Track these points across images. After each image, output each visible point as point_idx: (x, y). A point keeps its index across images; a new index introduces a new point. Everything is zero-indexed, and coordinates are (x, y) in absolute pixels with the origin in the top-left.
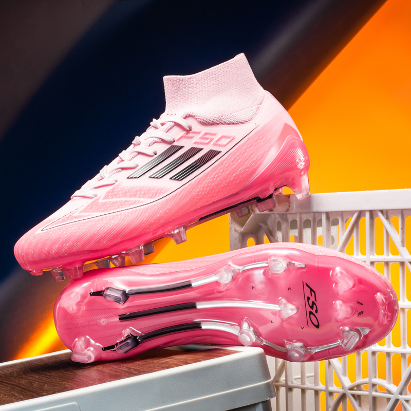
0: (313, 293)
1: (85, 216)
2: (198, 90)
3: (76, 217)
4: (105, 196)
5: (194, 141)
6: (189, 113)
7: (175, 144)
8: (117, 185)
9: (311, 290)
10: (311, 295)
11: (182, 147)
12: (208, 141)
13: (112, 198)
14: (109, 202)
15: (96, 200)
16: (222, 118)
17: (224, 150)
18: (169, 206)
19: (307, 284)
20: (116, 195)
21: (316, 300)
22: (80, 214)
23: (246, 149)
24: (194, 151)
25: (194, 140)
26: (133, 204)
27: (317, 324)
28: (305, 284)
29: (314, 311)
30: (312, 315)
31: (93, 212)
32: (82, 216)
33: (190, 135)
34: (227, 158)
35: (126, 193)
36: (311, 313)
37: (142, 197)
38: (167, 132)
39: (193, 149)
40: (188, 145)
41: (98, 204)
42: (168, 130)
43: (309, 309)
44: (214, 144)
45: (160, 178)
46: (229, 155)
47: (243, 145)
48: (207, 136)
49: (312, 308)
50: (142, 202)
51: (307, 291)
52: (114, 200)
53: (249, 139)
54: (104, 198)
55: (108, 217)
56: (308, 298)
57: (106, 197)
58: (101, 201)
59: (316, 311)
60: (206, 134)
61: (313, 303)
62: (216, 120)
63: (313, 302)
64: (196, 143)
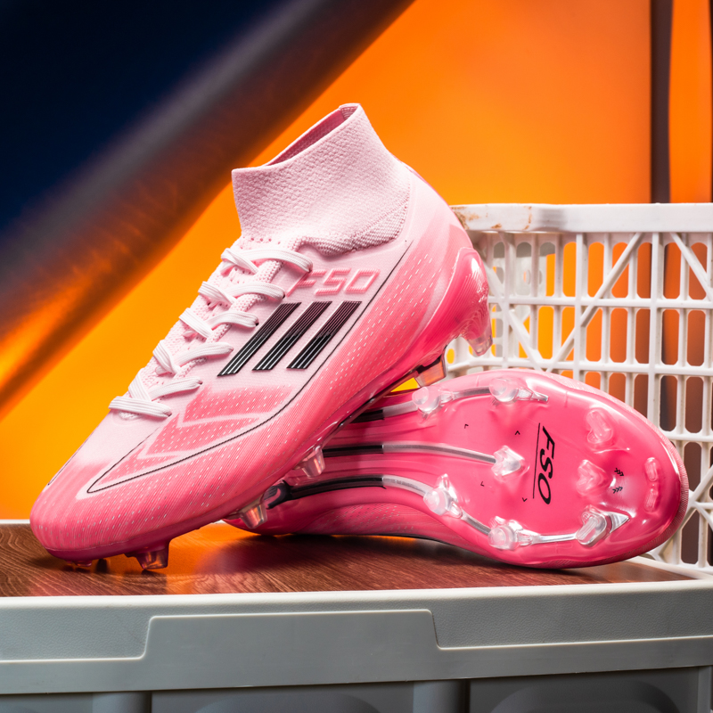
0: (551, 445)
1: (162, 460)
2: (302, 189)
3: (147, 463)
4: (187, 414)
5: (317, 291)
6: (304, 239)
7: (286, 301)
8: (203, 391)
9: (550, 439)
10: (548, 448)
11: (297, 305)
12: (338, 287)
13: (200, 417)
14: (197, 426)
15: (171, 423)
16: (356, 238)
17: (365, 299)
18: (298, 420)
19: (544, 430)
20: (204, 411)
21: (553, 457)
22: (151, 456)
23: (399, 289)
24: (317, 309)
25: (317, 289)
26: (239, 427)
27: (547, 497)
28: (541, 427)
29: (546, 474)
30: (542, 481)
31: (173, 450)
32: (157, 461)
33: (310, 281)
34: (372, 312)
35: (222, 405)
36: (541, 476)
37: (250, 411)
38: (271, 280)
39: (315, 305)
40: (306, 300)
41: (177, 431)
42: (273, 278)
43: (540, 470)
44: (349, 292)
45: (272, 368)
46: (375, 307)
47: (393, 284)
48: (335, 279)
49: (545, 468)
50: (253, 421)
51: (544, 438)
52: (205, 421)
53: (402, 270)
54: (186, 420)
55: (202, 458)
56: (542, 452)
57: (188, 417)
58: (181, 425)
59: (550, 475)
60: (335, 274)
61: (548, 461)
62: (348, 245)
63: (548, 459)
64: (319, 294)
